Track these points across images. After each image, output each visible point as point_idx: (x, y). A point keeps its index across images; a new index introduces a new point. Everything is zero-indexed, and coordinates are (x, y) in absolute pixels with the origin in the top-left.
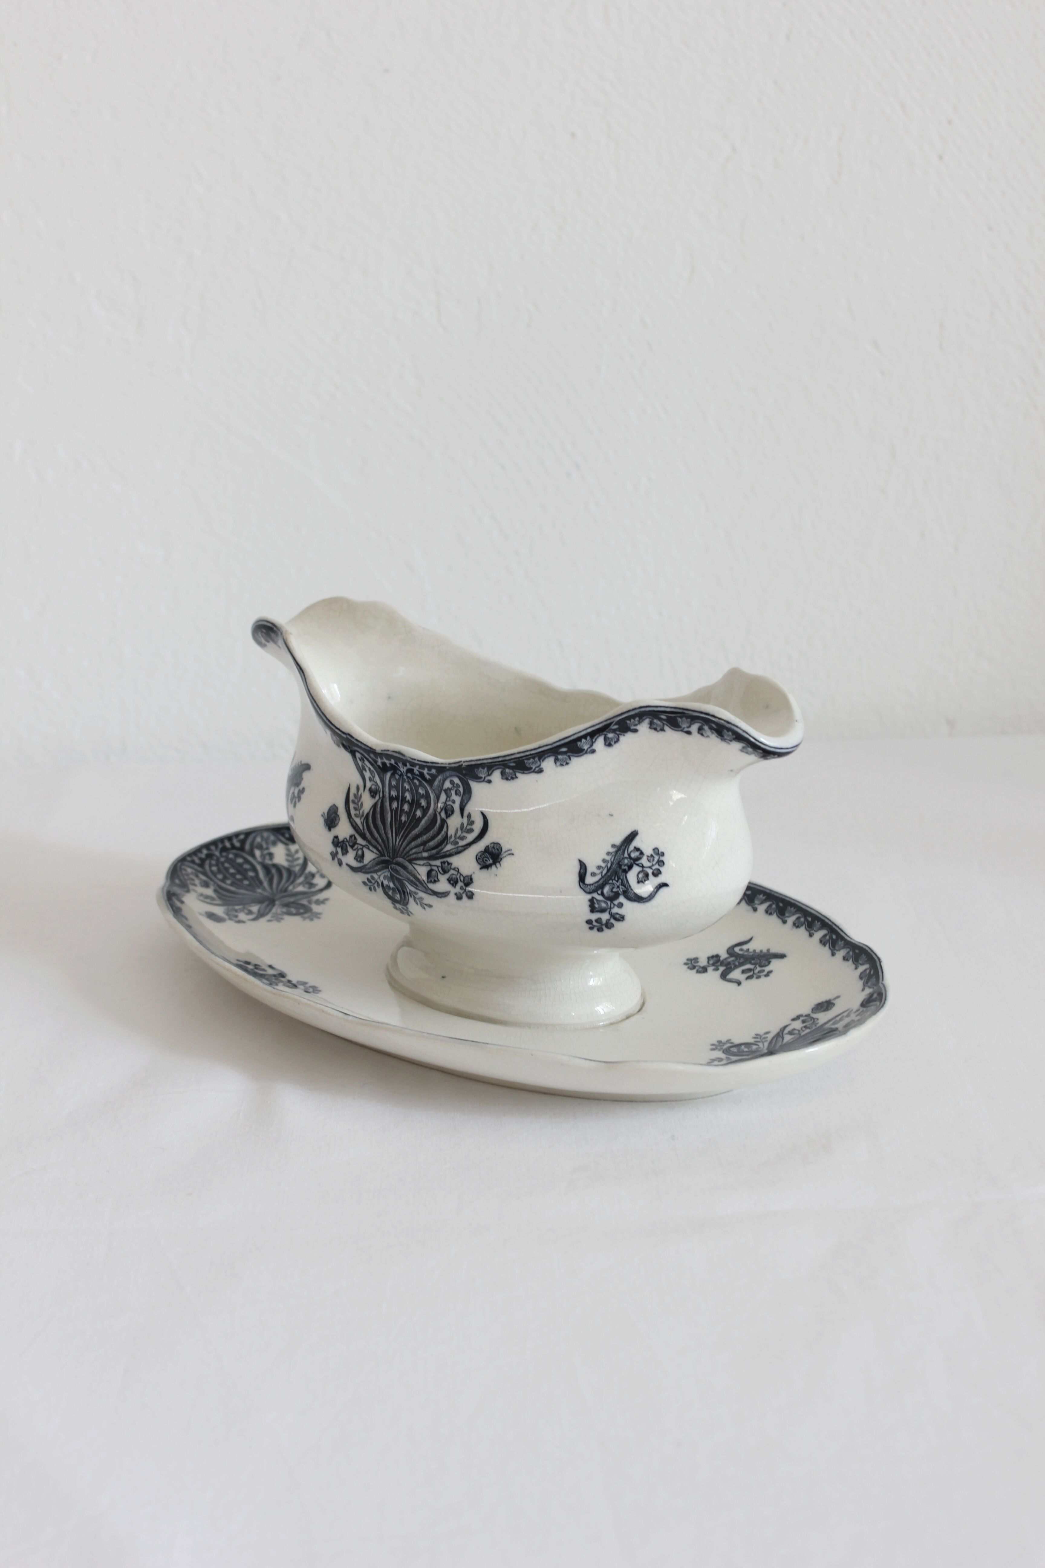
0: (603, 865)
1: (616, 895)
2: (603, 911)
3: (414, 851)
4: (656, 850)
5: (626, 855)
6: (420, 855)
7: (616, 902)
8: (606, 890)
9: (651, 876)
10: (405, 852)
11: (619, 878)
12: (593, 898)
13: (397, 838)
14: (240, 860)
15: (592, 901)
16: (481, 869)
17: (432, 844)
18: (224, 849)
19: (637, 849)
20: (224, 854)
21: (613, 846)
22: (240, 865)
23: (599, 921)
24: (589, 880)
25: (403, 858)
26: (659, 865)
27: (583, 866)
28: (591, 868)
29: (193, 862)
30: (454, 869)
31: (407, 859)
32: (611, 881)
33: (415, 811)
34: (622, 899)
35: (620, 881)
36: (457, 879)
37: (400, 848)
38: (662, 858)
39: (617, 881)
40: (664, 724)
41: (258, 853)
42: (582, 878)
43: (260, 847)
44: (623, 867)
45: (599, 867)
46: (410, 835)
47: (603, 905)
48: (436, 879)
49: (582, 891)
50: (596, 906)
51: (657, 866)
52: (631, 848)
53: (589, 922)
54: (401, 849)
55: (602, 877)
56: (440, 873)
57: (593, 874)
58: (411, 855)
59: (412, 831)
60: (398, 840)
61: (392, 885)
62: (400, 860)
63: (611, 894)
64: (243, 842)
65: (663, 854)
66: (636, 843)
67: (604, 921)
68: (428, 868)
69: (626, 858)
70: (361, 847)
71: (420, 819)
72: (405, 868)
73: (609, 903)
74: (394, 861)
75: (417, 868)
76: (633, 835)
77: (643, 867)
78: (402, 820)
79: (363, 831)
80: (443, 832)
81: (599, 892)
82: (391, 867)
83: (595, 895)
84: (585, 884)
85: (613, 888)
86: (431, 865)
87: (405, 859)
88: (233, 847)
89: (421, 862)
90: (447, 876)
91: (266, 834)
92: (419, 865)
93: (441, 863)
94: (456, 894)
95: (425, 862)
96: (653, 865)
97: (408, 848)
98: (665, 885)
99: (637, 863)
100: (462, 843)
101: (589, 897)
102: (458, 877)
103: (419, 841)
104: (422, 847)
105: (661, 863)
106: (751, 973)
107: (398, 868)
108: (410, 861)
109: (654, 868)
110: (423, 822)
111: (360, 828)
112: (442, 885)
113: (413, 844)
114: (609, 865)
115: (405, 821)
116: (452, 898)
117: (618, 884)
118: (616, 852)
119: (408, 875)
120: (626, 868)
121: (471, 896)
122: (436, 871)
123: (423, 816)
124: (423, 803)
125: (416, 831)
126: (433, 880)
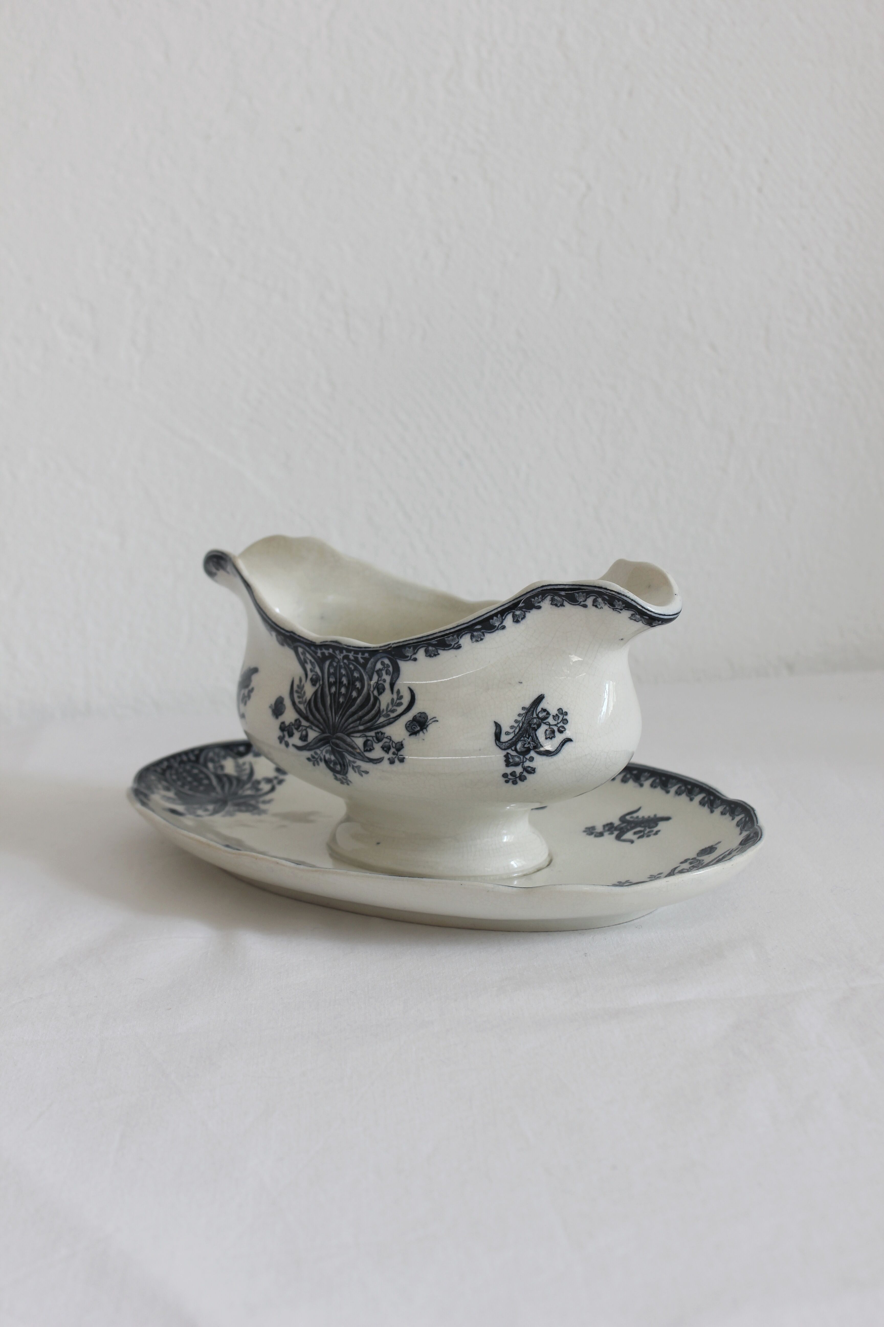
0: (516, 725)
1: (528, 751)
2: (516, 764)
3: (351, 726)
4: (560, 710)
5: (535, 715)
6: (356, 729)
7: (528, 757)
8: (519, 746)
9: (557, 734)
10: (343, 727)
11: (529, 736)
12: (508, 753)
13: (336, 716)
14: (195, 771)
15: (507, 757)
17: (367, 718)
18: (182, 762)
19: (544, 710)
20: (182, 765)
21: (523, 708)
22: (196, 775)
23: (513, 774)
24: (504, 738)
25: (342, 732)
26: (563, 723)
27: (498, 726)
28: (505, 728)
29: (156, 771)
30: (387, 738)
31: (346, 733)
32: (522, 739)
33: (351, 693)
34: (532, 754)
35: (530, 738)
36: (390, 746)
37: (339, 725)
38: (565, 717)
39: (528, 738)
40: (563, 600)
41: (211, 765)
42: (498, 736)
43: (212, 760)
44: (533, 726)
45: (512, 727)
46: (348, 713)
47: (517, 759)
48: (372, 748)
49: (498, 748)
50: (511, 760)
51: (561, 724)
52: (539, 709)
53: (505, 775)
54: (341, 725)
55: (515, 735)
56: (375, 742)
57: (507, 733)
58: (349, 729)
59: (349, 709)
60: (337, 718)
61: (333, 758)
62: (340, 734)
63: (524, 750)
64: (198, 757)
65: (566, 714)
66: (543, 705)
67: (518, 775)
68: (364, 739)
69: (535, 718)
70: (305, 728)
71: (356, 699)
72: (344, 741)
73: (522, 757)
74: (335, 736)
75: (354, 739)
76: (540, 698)
77: (549, 725)
78: (340, 702)
79: (306, 714)
80: (376, 708)
81: (513, 748)
82: (332, 742)
83: (509, 751)
84: (501, 742)
85: (525, 744)
86: (366, 736)
87: (344, 733)
88: (189, 760)
89: (358, 735)
90: (381, 744)
91: (217, 750)
92: (356, 737)
93: (376, 733)
94: (389, 759)
95: (361, 734)
96: (558, 723)
97: (346, 724)
98: (569, 740)
99: (544, 722)
100: (393, 715)
101: (504, 753)
102: (391, 744)
103: (356, 717)
104: (358, 722)
105: (565, 721)
106: (642, 834)
107: (338, 742)
108: (349, 735)
109: (559, 725)
110: (358, 701)
111: (303, 713)
112: (377, 752)
113: (350, 720)
114: (521, 725)
115: (343, 702)
116: (386, 762)
117: (529, 740)
118: (526, 713)
119: (347, 747)
120: (535, 726)
121: (402, 760)
122: (371, 740)
123: (358, 696)
124: (358, 685)
125: (353, 709)
126: (369, 749)
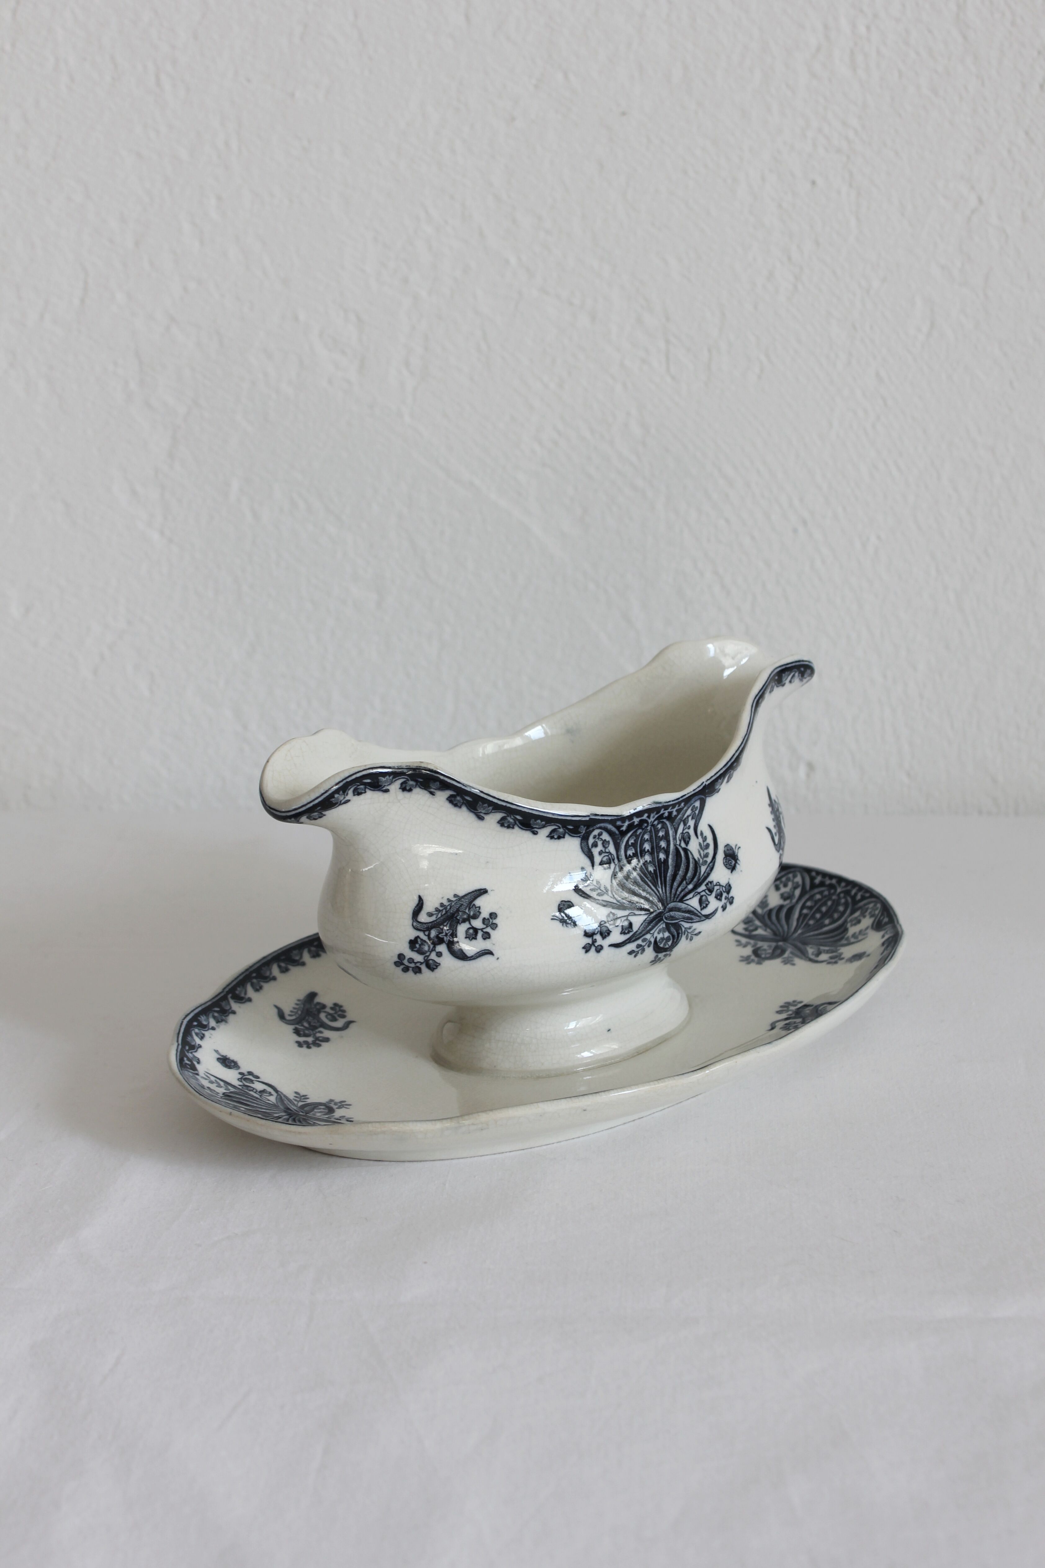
3: (680, 889)
6: (687, 890)
10: (672, 896)
13: (658, 888)
16: (731, 872)
17: (689, 874)
25: (674, 902)
30: (716, 885)
31: (678, 900)
33: (658, 856)
36: (721, 892)
37: (666, 895)
46: (668, 878)
48: (707, 903)
54: (668, 894)
56: (709, 895)
58: (679, 895)
59: (667, 874)
60: (660, 890)
61: (667, 934)
62: (672, 905)
68: (698, 897)
70: (625, 918)
71: (666, 861)
72: (679, 910)
74: (667, 910)
75: (691, 902)
78: (650, 871)
79: (619, 904)
80: (691, 860)
82: (665, 917)
86: (699, 893)
87: (676, 902)
89: (691, 895)
90: (714, 894)
92: (690, 898)
93: (706, 885)
95: (694, 893)
97: (673, 891)
100: (709, 859)
102: (721, 889)
103: (678, 878)
104: (684, 882)
107: (672, 913)
108: (681, 901)
110: (670, 861)
111: (613, 903)
112: (714, 904)
113: (675, 884)
115: (654, 870)
116: (721, 912)
119: (683, 914)
122: (705, 895)
123: (667, 856)
124: (663, 844)
125: (670, 872)
126: (705, 905)
